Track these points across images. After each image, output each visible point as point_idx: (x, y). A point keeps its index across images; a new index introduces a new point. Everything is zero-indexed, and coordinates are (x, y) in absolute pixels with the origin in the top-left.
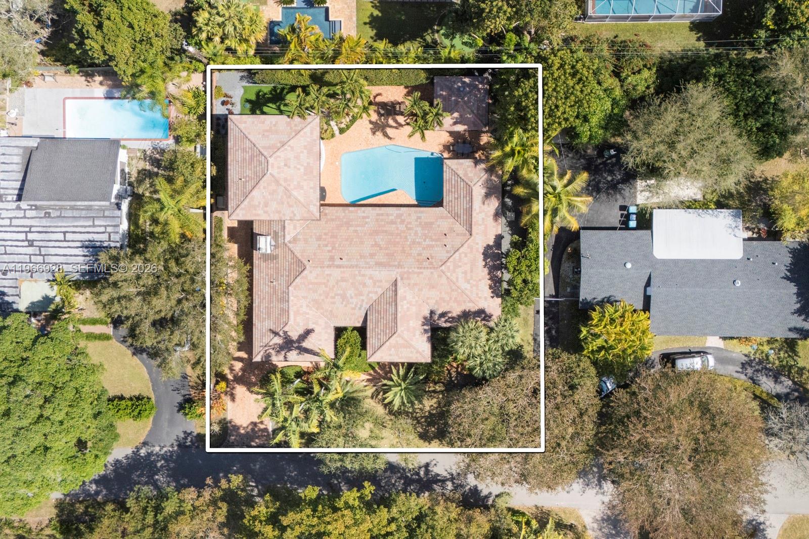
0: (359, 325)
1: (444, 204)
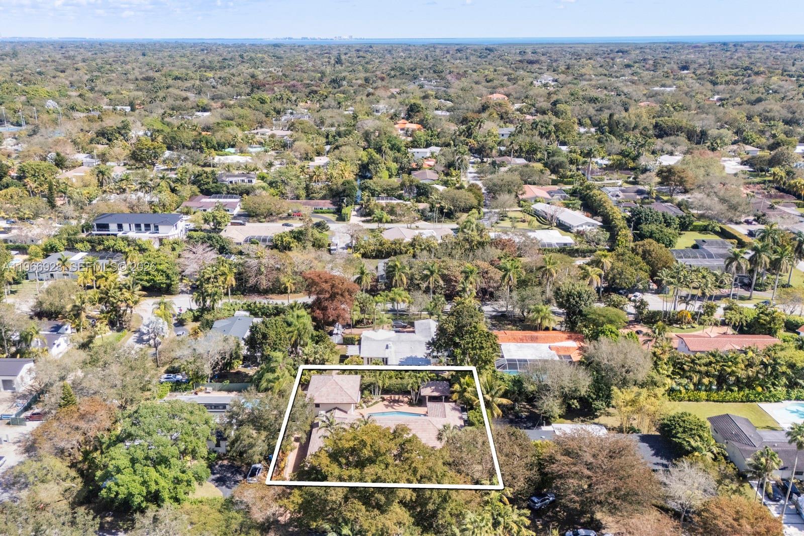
1: (429, 415)
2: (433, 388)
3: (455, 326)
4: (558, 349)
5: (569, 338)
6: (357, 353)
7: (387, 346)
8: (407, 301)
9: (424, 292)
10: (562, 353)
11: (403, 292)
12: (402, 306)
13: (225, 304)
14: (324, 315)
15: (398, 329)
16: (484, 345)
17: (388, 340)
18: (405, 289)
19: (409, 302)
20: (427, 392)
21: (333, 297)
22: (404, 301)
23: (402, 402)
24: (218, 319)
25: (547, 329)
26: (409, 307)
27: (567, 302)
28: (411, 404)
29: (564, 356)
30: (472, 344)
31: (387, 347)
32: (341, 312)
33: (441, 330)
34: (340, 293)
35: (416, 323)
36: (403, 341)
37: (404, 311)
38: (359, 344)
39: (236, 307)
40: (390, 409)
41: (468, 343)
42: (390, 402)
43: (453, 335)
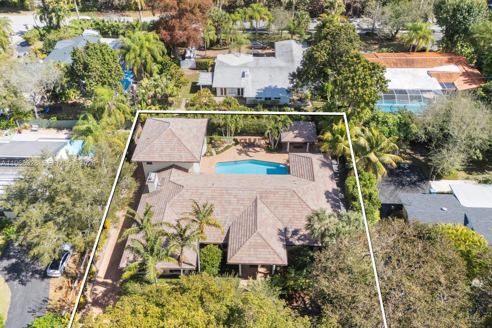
0: (221, 241)
1: (291, 172)
2: (296, 132)
3: (328, 54)
4: (438, 76)
5: (450, 61)
6: (209, 83)
7: (244, 73)
8: (267, 19)
9: (286, 8)
10: (444, 80)
11: (263, 9)
12: (262, 24)
13: (73, 21)
14: (171, 35)
15: (256, 51)
16: (369, 83)
17: (245, 66)
18: (265, 6)
19: (270, 20)
20: (288, 137)
21: (181, 14)
22: (263, 19)
23: (259, 146)
24: (61, 39)
25: (423, 50)
26: (269, 25)
27: (451, 19)
28: (269, 150)
29: (446, 84)
30: (353, 81)
31: (243, 75)
32: (192, 33)
33: (309, 59)
34: (189, 9)
35: (277, 44)
36: (261, 67)
37: (264, 30)
38: (213, 71)
39: (84, 25)
40: (243, 157)
41: (346, 80)
42: (244, 147)
43: (324, 65)
